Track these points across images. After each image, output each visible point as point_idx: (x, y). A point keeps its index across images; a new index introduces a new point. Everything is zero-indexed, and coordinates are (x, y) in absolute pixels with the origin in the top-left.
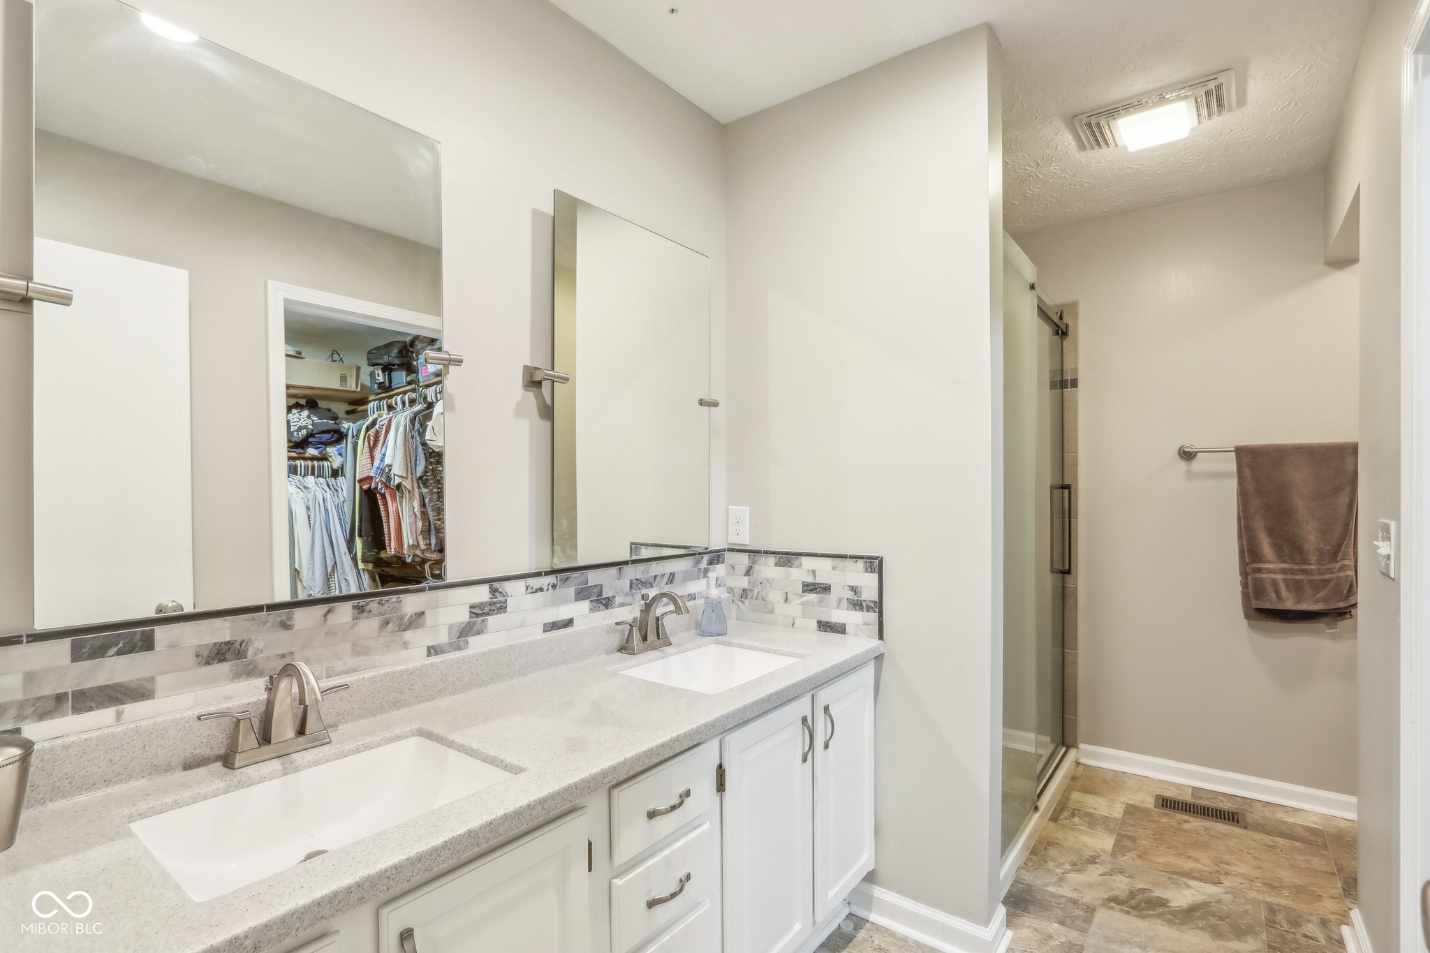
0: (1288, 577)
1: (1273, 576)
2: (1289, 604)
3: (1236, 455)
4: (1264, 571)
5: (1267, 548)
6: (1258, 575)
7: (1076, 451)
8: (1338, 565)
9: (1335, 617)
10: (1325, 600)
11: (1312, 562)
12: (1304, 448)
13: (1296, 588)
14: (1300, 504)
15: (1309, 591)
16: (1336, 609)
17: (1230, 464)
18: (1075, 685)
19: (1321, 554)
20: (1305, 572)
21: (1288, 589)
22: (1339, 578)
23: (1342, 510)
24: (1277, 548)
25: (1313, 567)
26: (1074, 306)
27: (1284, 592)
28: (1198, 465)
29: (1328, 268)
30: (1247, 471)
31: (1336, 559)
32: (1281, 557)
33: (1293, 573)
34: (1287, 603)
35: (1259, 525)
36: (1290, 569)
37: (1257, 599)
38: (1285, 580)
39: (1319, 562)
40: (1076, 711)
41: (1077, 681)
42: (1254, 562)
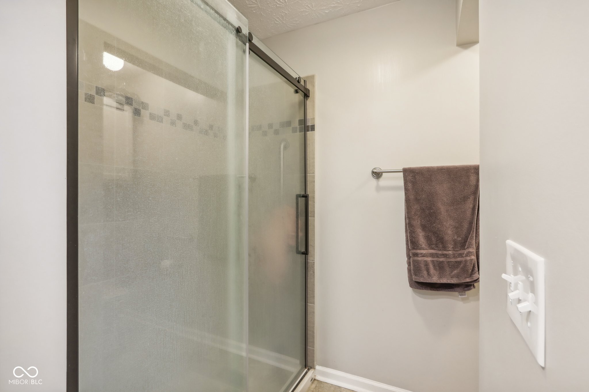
0: (435, 259)
1: (426, 259)
2: (435, 279)
3: (404, 174)
4: (420, 256)
5: (422, 240)
6: (416, 258)
7: (314, 173)
8: (466, 252)
9: (464, 288)
10: (458, 276)
11: (449, 249)
12: (444, 169)
13: (440, 267)
14: (442, 209)
15: (448, 269)
16: (465, 283)
17: (399, 181)
18: (313, 327)
19: (455, 242)
20: (445, 256)
21: (435, 269)
22: (466, 261)
23: (469, 213)
24: (428, 238)
25: (450, 252)
26: (312, 77)
27: (432, 271)
28: (383, 181)
29: (458, 48)
30: (410, 185)
31: (465, 247)
32: (430, 245)
33: (438, 257)
34: (434, 279)
35: (417, 223)
36: (436, 254)
37: (416, 275)
38: (433, 261)
39: (454, 248)
40: (314, 344)
41: (314, 324)
42: (414, 249)
